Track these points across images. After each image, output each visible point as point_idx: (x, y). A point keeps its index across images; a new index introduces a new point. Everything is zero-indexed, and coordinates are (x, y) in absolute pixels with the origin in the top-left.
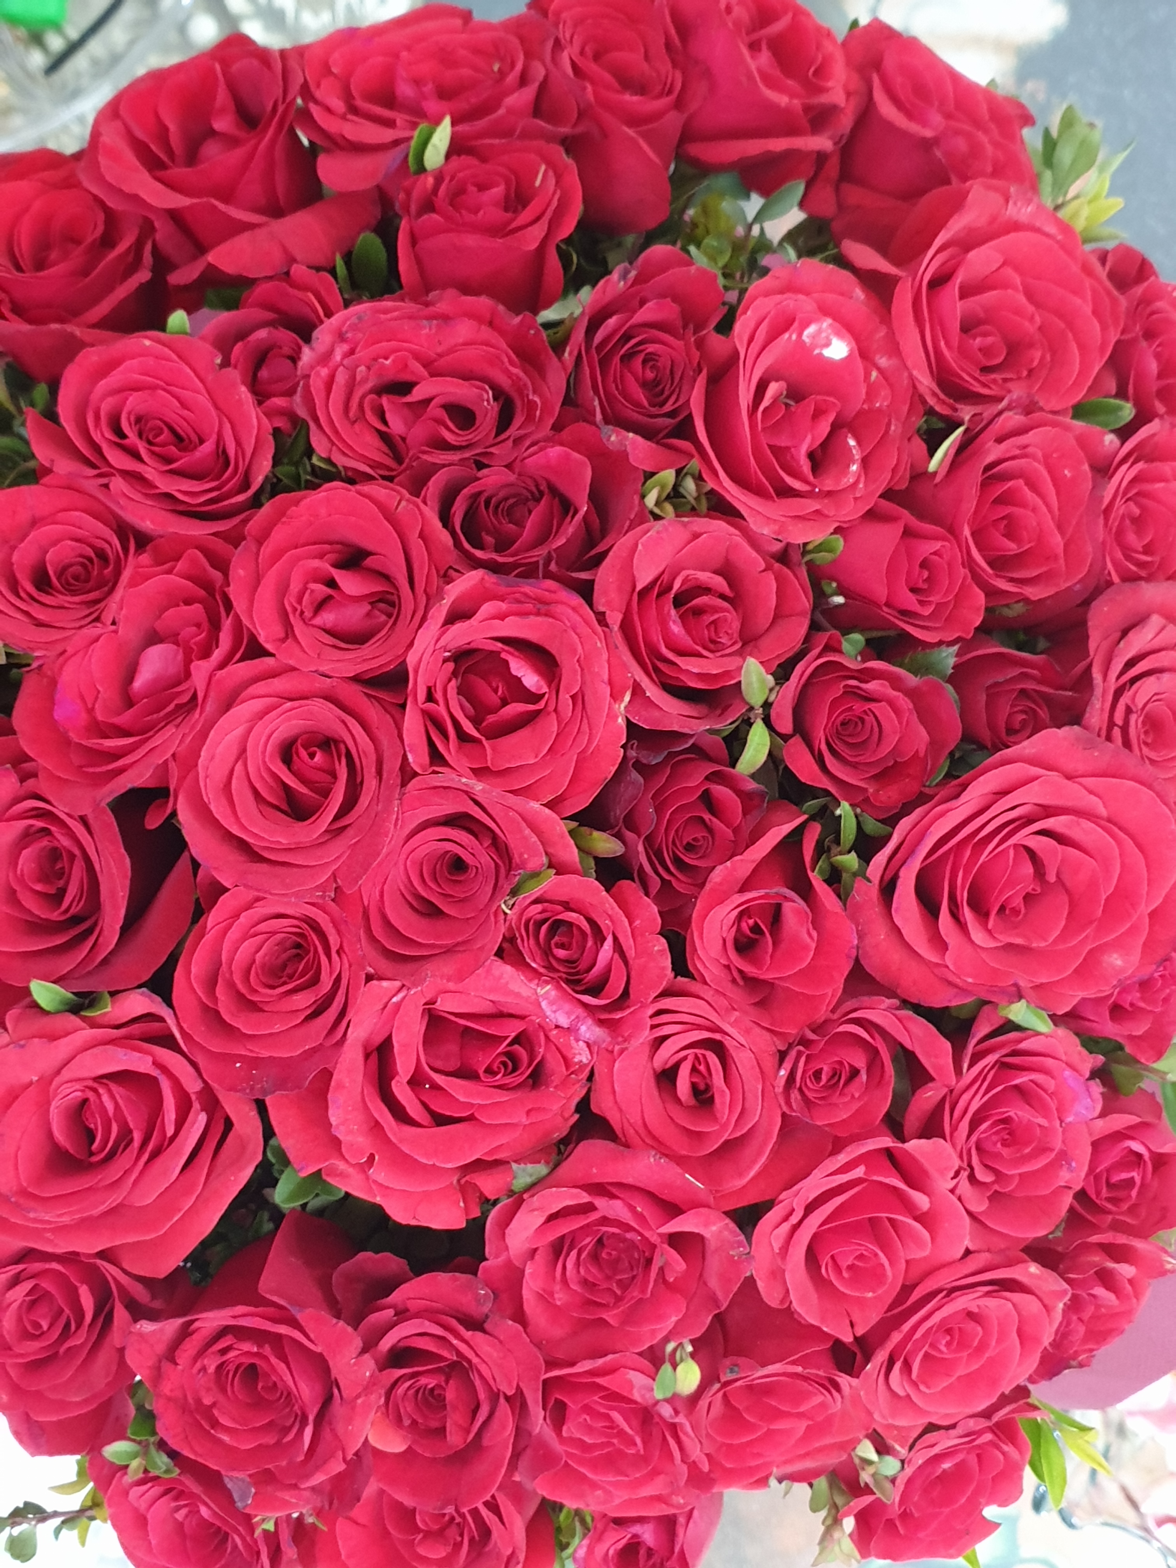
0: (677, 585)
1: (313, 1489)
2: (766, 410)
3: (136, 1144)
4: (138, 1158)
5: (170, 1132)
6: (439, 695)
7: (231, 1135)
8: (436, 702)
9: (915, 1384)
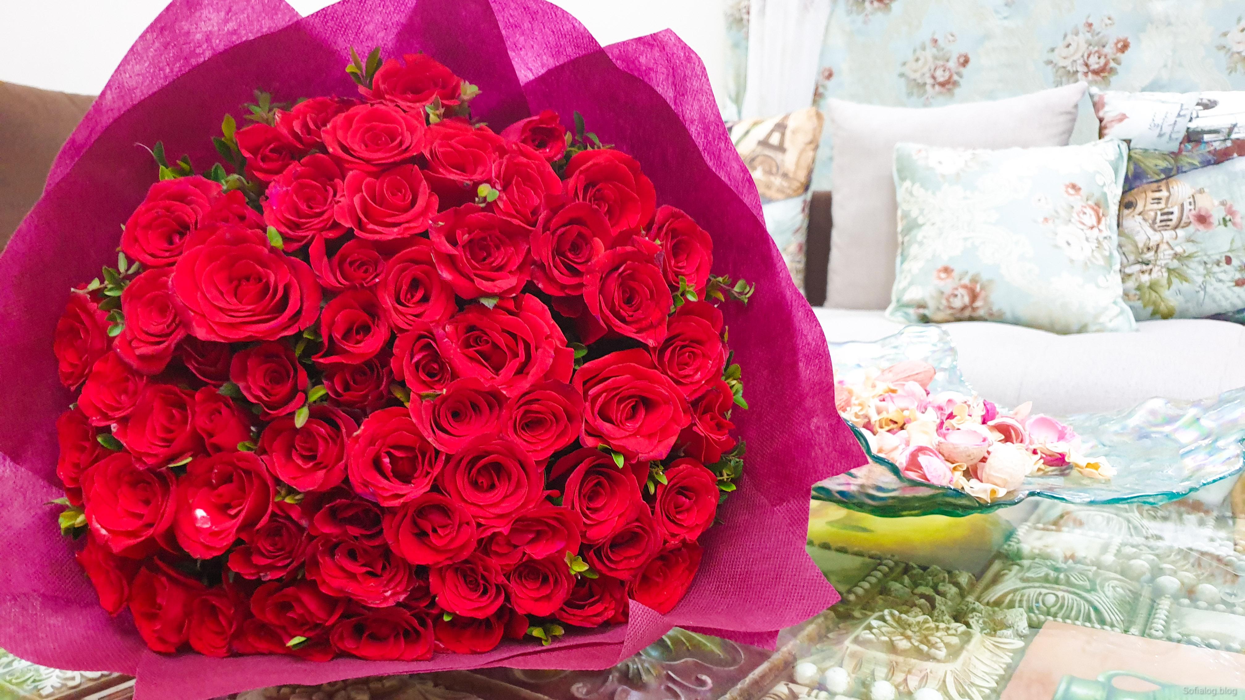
0: (311, 464)
1: (633, 246)
2: (239, 506)
3: (618, 397)
4: (621, 392)
5: (605, 394)
6: (424, 473)
7: (586, 379)
8: (427, 471)
9: (402, 134)
